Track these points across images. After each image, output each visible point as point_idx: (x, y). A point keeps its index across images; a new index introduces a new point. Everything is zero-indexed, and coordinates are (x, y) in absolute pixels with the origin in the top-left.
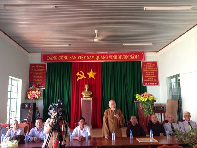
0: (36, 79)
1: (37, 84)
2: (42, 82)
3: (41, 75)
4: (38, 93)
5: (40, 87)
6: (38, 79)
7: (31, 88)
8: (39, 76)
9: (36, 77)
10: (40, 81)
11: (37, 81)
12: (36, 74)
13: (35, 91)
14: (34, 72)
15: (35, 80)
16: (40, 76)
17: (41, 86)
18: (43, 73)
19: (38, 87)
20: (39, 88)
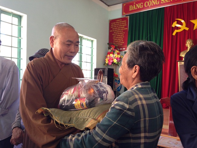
0: (116, 40)
1: (116, 45)
2: (123, 43)
3: (122, 33)
4: (117, 57)
5: (121, 49)
6: (119, 38)
7: (110, 51)
8: (119, 35)
9: (116, 37)
10: (121, 42)
11: (118, 41)
12: (116, 33)
13: (113, 54)
14: (114, 31)
18: (124, 31)
19: (118, 49)
20: (119, 51)
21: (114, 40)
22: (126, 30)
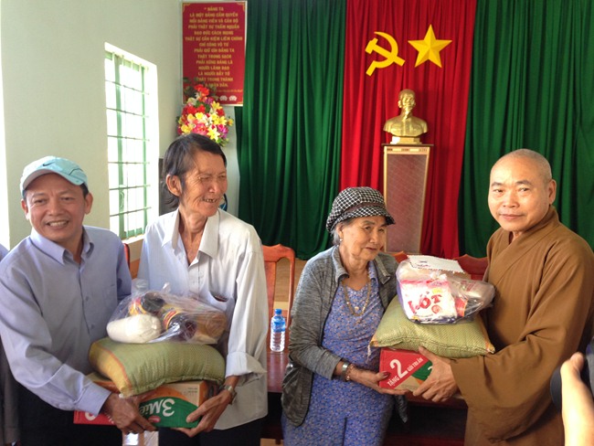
0: (207, 68)
1: (211, 86)
2: (231, 79)
3: (226, 50)
4: (217, 123)
5: (224, 98)
6: (217, 65)
7: (192, 102)
8: (218, 56)
9: (208, 59)
10: (224, 76)
11: (213, 73)
12: (206, 47)
13: (207, 113)
14: (198, 39)
15: (204, 71)
16: (221, 54)
17: (228, 95)
18: (232, 44)
19: (217, 98)
20: (222, 103)
21: (200, 68)
22: (238, 41)
